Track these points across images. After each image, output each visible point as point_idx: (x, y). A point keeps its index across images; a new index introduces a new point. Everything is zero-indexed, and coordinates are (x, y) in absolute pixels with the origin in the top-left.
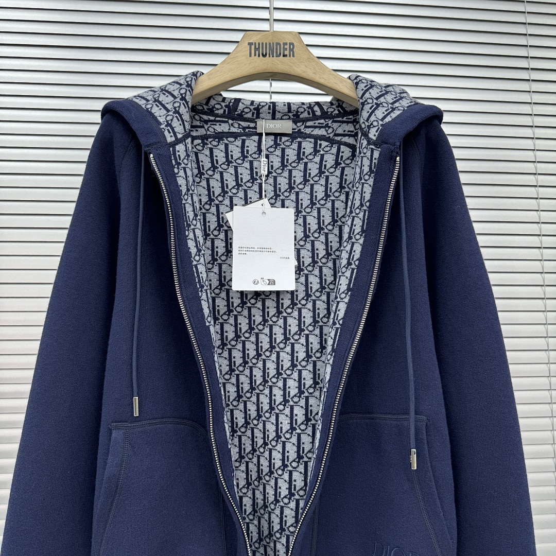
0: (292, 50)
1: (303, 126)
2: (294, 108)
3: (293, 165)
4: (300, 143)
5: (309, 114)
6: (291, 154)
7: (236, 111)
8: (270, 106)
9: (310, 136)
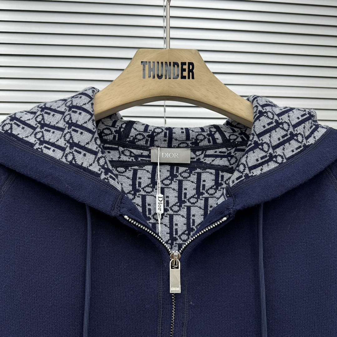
0: (191, 71)
1: (203, 155)
2: (193, 135)
3: (193, 200)
4: (199, 175)
5: (209, 142)
6: (190, 187)
7: (128, 138)
8: (165, 133)
9: (211, 166)
